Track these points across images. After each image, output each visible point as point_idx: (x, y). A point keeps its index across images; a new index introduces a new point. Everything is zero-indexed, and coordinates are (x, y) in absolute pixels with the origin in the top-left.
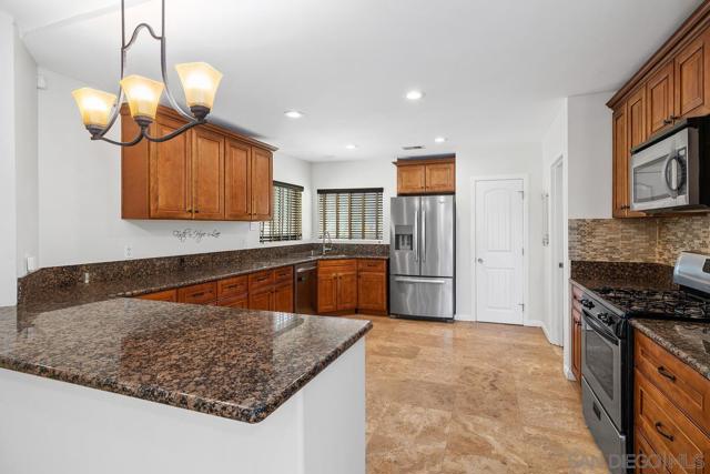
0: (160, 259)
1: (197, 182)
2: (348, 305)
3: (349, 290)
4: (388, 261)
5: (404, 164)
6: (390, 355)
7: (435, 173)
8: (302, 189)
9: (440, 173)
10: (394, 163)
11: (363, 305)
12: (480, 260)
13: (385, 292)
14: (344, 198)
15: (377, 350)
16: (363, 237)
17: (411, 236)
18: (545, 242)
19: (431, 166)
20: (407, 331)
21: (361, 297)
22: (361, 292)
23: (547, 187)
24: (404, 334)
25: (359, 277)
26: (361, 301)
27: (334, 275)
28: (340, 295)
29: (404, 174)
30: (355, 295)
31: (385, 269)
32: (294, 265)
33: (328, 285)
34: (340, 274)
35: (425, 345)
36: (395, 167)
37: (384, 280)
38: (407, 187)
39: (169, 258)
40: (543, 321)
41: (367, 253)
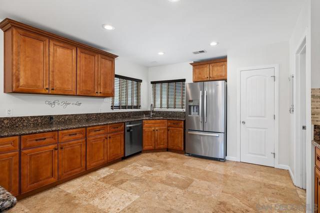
0: (34, 117)
1: (53, 72)
2: (162, 146)
3: (163, 137)
4: (185, 121)
5: (197, 65)
6: (171, 185)
7: (216, 69)
8: (141, 81)
9: (219, 68)
10: (191, 64)
11: (170, 146)
12: (244, 123)
13: (182, 140)
14: (165, 85)
15: (164, 179)
16: (175, 108)
17: (198, 107)
18: (292, 110)
19: (213, 64)
20: (192, 166)
21: (170, 142)
22: (169, 139)
23: (293, 72)
24: (188, 168)
25: (168, 130)
26: (170, 144)
27: (153, 128)
28: (157, 141)
29: (197, 71)
30: (166, 140)
31: (183, 126)
32: (124, 123)
33: (150, 134)
34: (157, 128)
35: (198, 178)
36: (192, 66)
37: (183, 132)
38: (199, 78)
39: (42, 117)
40: (289, 165)
41: (176, 117)
